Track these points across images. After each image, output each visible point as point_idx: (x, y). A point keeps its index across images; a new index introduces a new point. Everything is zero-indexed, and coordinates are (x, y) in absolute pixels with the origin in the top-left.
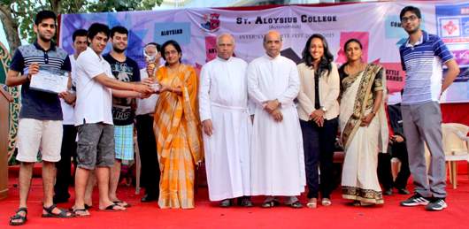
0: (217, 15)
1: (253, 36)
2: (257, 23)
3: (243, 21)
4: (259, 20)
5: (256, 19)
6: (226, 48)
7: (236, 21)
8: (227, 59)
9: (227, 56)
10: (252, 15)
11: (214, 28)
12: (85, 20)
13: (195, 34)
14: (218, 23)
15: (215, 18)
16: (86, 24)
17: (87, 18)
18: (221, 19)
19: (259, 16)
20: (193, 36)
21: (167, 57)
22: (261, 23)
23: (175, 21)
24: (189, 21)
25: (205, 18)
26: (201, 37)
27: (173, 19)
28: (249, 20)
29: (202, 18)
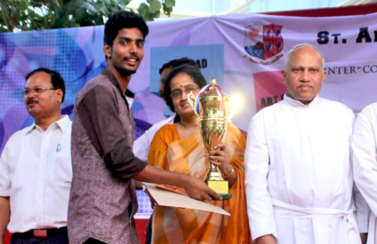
0: (276, 28)
1: (352, 69)
2: (359, 40)
3: (331, 38)
4: (363, 35)
5: (357, 32)
6: (307, 76)
7: (316, 38)
8: (306, 102)
9: (308, 95)
10: (350, 25)
11: (270, 54)
12: (14, 46)
13: (233, 69)
14: (279, 43)
15: (272, 34)
16: (17, 52)
17: (18, 42)
18: (285, 35)
19: (363, 26)
20: (229, 72)
21: (176, 101)
22: (369, 40)
23: (192, 43)
24: (221, 41)
25: (252, 35)
26: (243, 74)
27: (187, 38)
28: (344, 35)
29: (245, 34)
